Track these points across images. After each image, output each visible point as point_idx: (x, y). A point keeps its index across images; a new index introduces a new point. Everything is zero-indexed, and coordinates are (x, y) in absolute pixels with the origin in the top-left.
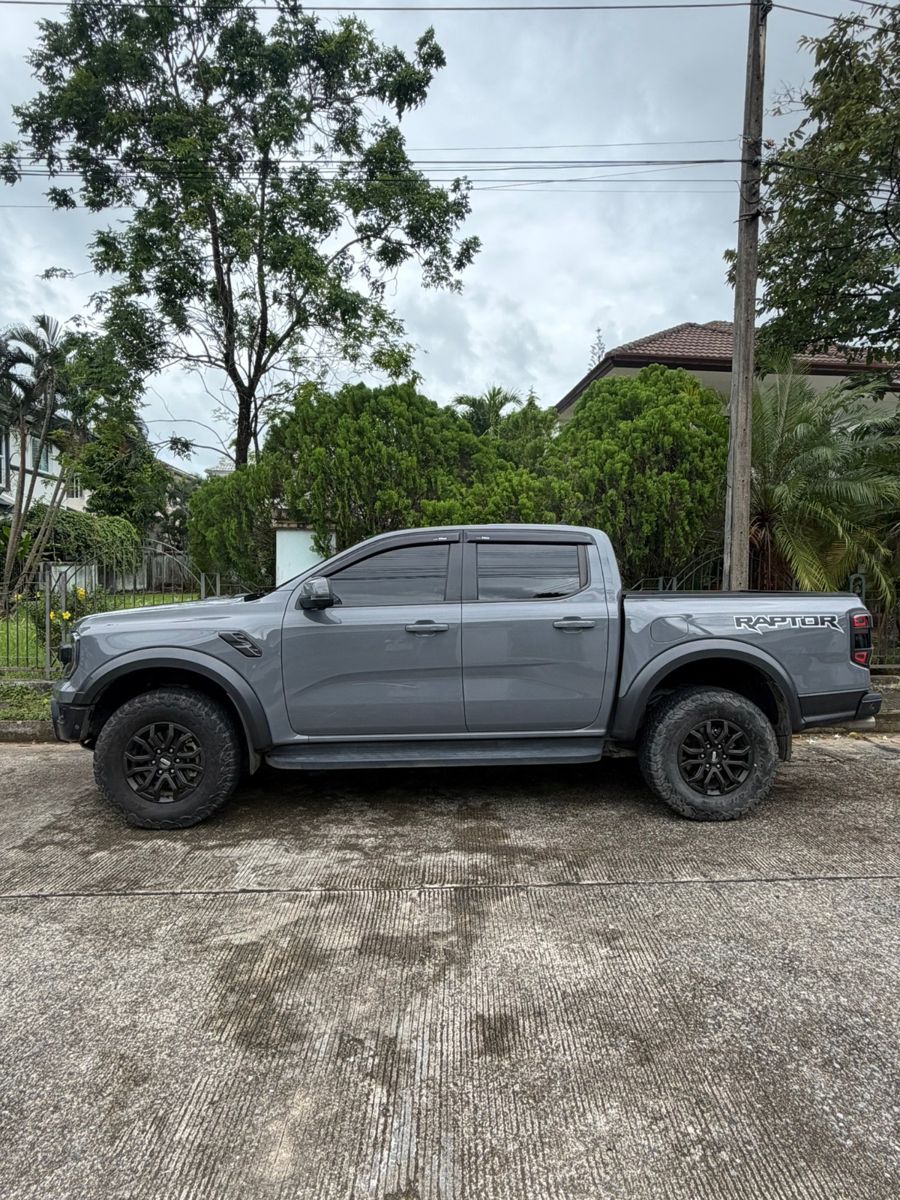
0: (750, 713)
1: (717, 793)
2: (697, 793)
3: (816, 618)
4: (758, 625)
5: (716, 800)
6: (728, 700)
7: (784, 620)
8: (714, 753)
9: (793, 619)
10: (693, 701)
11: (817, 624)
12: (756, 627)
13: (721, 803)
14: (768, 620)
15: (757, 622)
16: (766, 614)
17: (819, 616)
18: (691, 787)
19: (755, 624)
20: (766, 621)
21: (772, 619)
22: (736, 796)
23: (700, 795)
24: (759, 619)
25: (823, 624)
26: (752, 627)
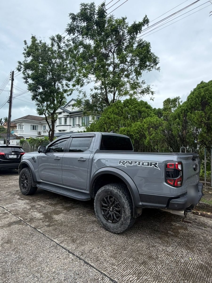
0: (120, 196)
1: (111, 222)
2: (105, 220)
3: (148, 163)
4: (126, 164)
5: (110, 224)
6: (113, 189)
7: (136, 162)
8: (111, 207)
9: (139, 162)
10: (104, 188)
11: (148, 165)
12: (125, 165)
13: (111, 226)
14: (130, 162)
15: (126, 163)
16: (130, 160)
17: (150, 162)
18: (104, 217)
19: (125, 164)
20: (129, 163)
21: (131, 162)
22: (115, 225)
23: (106, 220)
24: (127, 161)
25: (151, 165)
26: (124, 164)
